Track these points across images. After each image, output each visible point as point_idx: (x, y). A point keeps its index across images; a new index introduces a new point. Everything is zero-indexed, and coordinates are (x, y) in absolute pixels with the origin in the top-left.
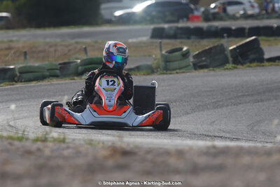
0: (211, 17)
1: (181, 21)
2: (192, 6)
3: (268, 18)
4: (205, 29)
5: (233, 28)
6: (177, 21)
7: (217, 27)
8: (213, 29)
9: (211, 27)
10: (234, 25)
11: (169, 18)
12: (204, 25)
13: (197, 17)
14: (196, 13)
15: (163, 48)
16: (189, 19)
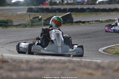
0: (53, 4)
3: (77, 5)
4: (50, 9)
5: (62, 8)
6: (39, 5)
7: (55, 8)
9: (53, 8)
11: (35, 4)
12: (50, 7)
13: (47, 4)
14: (47, 2)
15: (31, 17)
16: (43, 4)
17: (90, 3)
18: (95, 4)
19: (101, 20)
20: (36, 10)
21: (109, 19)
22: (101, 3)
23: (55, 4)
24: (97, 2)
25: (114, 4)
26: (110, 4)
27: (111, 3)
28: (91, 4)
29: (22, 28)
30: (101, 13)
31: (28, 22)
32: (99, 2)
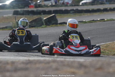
0: (38, 6)
1: (25, 8)
2: (30, 2)
3: (61, 6)
4: (35, 11)
5: (47, 10)
6: (24, 8)
7: (40, 10)
8: (39, 11)
9: (38, 10)
10: (47, 9)
11: (20, 6)
12: (35, 9)
13: (32, 6)
14: (32, 5)
15: (17, 19)
16: (29, 7)
17: (73, 5)
18: (78, 5)
19: (84, 21)
20: (22, 12)
21: (92, 20)
22: (84, 4)
23: (40, 6)
24: (81, 4)
25: (96, 5)
26: (92, 5)
27: (94, 4)
28: (75, 6)
29: (8, 30)
30: (85, 14)
31: (14, 25)
32: (82, 3)
